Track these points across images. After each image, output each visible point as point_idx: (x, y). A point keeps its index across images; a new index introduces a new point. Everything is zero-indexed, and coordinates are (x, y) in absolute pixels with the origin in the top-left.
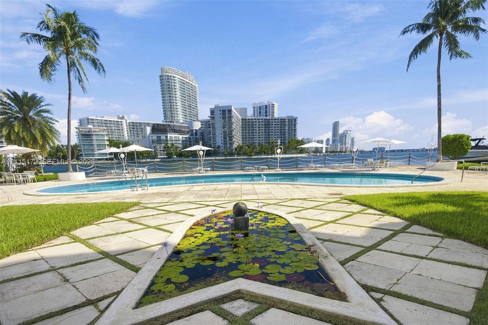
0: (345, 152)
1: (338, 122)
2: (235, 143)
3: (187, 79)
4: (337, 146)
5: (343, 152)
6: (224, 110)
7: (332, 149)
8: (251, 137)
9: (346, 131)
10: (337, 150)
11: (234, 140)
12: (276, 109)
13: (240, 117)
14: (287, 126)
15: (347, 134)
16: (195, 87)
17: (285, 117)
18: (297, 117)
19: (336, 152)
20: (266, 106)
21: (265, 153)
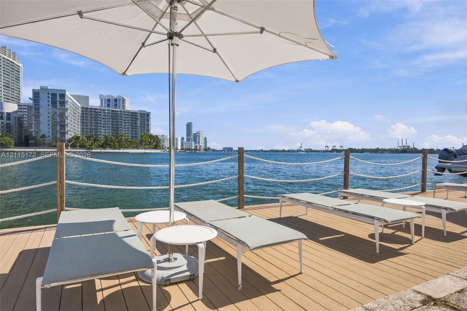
0: (199, 150)
1: (191, 123)
2: (69, 132)
3: (11, 58)
4: (192, 144)
5: (198, 150)
6: (54, 94)
7: (187, 146)
8: (93, 127)
9: (199, 131)
10: (192, 147)
11: (67, 129)
12: (127, 103)
13: (79, 105)
14: (139, 120)
15: (200, 134)
16: (19, 66)
17: (136, 111)
18: (150, 113)
19: (192, 149)
20: (116, 100)
21: (111, 147)
